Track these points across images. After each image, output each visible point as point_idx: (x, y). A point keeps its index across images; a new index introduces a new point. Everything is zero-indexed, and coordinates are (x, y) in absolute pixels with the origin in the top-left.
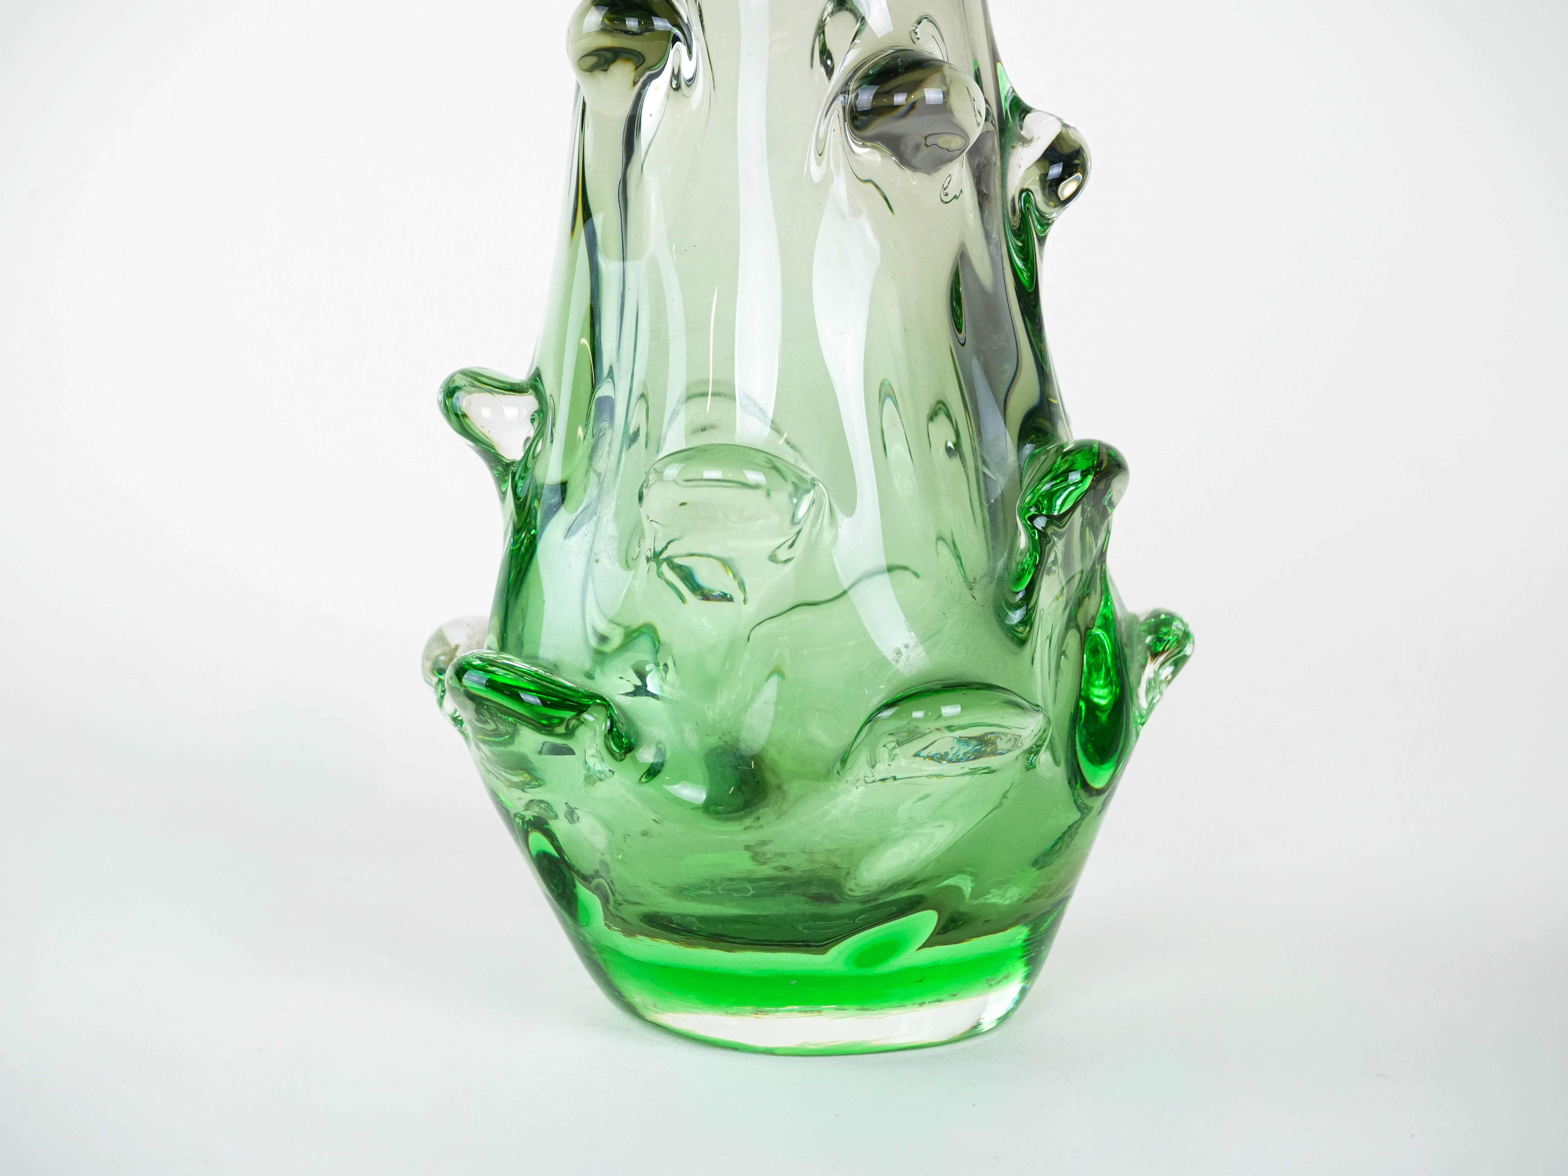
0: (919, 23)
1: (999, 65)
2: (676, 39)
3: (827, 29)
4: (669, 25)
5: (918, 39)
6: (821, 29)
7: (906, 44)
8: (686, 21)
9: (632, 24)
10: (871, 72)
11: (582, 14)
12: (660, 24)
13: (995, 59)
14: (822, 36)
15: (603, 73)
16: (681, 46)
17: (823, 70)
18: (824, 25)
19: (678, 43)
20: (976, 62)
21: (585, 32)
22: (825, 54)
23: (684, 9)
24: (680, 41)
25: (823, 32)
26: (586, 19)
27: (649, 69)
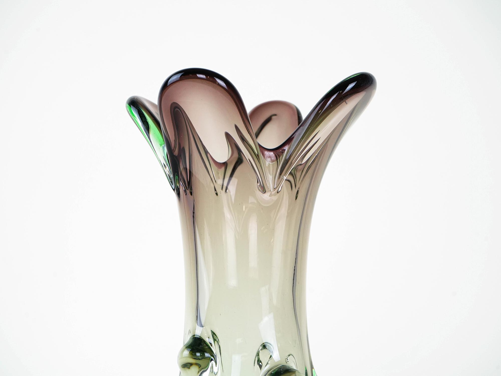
0: (289, 356)
1: (313, 369)
2: (212, 360)
3: (260, 354)
4: (210, 355)
5: (288, 361)
6: (258, 354)
7: (284, 363)
8: (215, 354)
9: (198, 354)
10: (273, 373)
11: (182, 351)
12: (207, 355)
13: (312, 367)
14: (258, 356)
15: (188, 369)
16: (213, 362)
17: (258, 366)
18: (259, 353)
19: (212, 361)
20: (306, 368)
21: (183, 356)
22: (259, 361)
23: (215, 350)
24: (213, 360)
25: (259, 355)
26: (184, 353)
27: (203, 369)
